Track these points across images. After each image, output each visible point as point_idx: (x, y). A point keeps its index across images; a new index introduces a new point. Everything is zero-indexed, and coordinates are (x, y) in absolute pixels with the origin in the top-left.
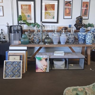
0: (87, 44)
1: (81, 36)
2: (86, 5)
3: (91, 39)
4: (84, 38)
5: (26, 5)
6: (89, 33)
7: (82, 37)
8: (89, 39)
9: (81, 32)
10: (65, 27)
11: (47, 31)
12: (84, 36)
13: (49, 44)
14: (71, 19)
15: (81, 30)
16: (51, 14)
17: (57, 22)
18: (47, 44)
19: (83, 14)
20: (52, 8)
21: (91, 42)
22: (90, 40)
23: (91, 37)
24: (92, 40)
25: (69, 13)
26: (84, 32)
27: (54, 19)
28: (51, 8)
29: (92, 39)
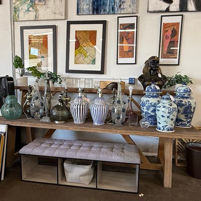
0: (160, 129)
1: (145, 108)
2: (172, 31)
3: (168, 117)
4: (152, 111)
5: (39, 37)
6: (164, 101)
7: (148, 109)
8: (163, 116)
9: (148, 96)
10: (113, 83)
11: (67, 90)
12: (152, 108)
13: (63, 122)
14: (135, 64)
15: (148, 91)
16: (88, 54)
17: (102, 72)
18: (57, 122)
19: (165, 53)
20: (91, 41)
21: (169, 126)
22: (166, 119)
23: (167, 111)
24: (172, 119)
25: (129, 51)
26: (153, 97)
27: (95, 64)
28: (89, 41)
29: (171, 117)
